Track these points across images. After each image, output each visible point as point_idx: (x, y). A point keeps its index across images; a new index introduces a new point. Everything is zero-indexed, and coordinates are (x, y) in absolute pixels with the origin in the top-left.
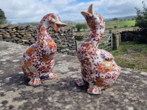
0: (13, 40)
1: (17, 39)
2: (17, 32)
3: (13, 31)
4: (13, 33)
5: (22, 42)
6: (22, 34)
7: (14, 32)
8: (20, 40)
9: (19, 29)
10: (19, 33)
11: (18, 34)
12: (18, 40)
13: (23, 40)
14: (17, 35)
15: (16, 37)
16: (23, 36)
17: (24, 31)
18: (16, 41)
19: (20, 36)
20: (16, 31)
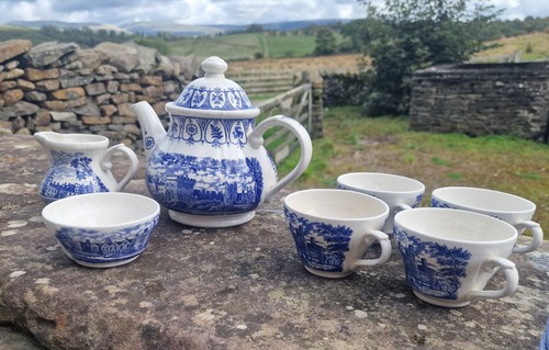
0: (13, 114)
1: (27, 108)
2: (24, 77)
3: (9, 75)
4: (9, 84)
5: (52, 121)
6: (50, 85)
7: (15, 79)
8: (42, 114)
9: (35, 62)
10: (34, 82)
11: (32, 86)
12: (33, 116)
13: (57, 116)
14: (26, 90)
15: (24, 99)
16: (50, 95)
17: (53, 73)
18: (25, 117)
19: (40, 97)
20: (21, 72)
